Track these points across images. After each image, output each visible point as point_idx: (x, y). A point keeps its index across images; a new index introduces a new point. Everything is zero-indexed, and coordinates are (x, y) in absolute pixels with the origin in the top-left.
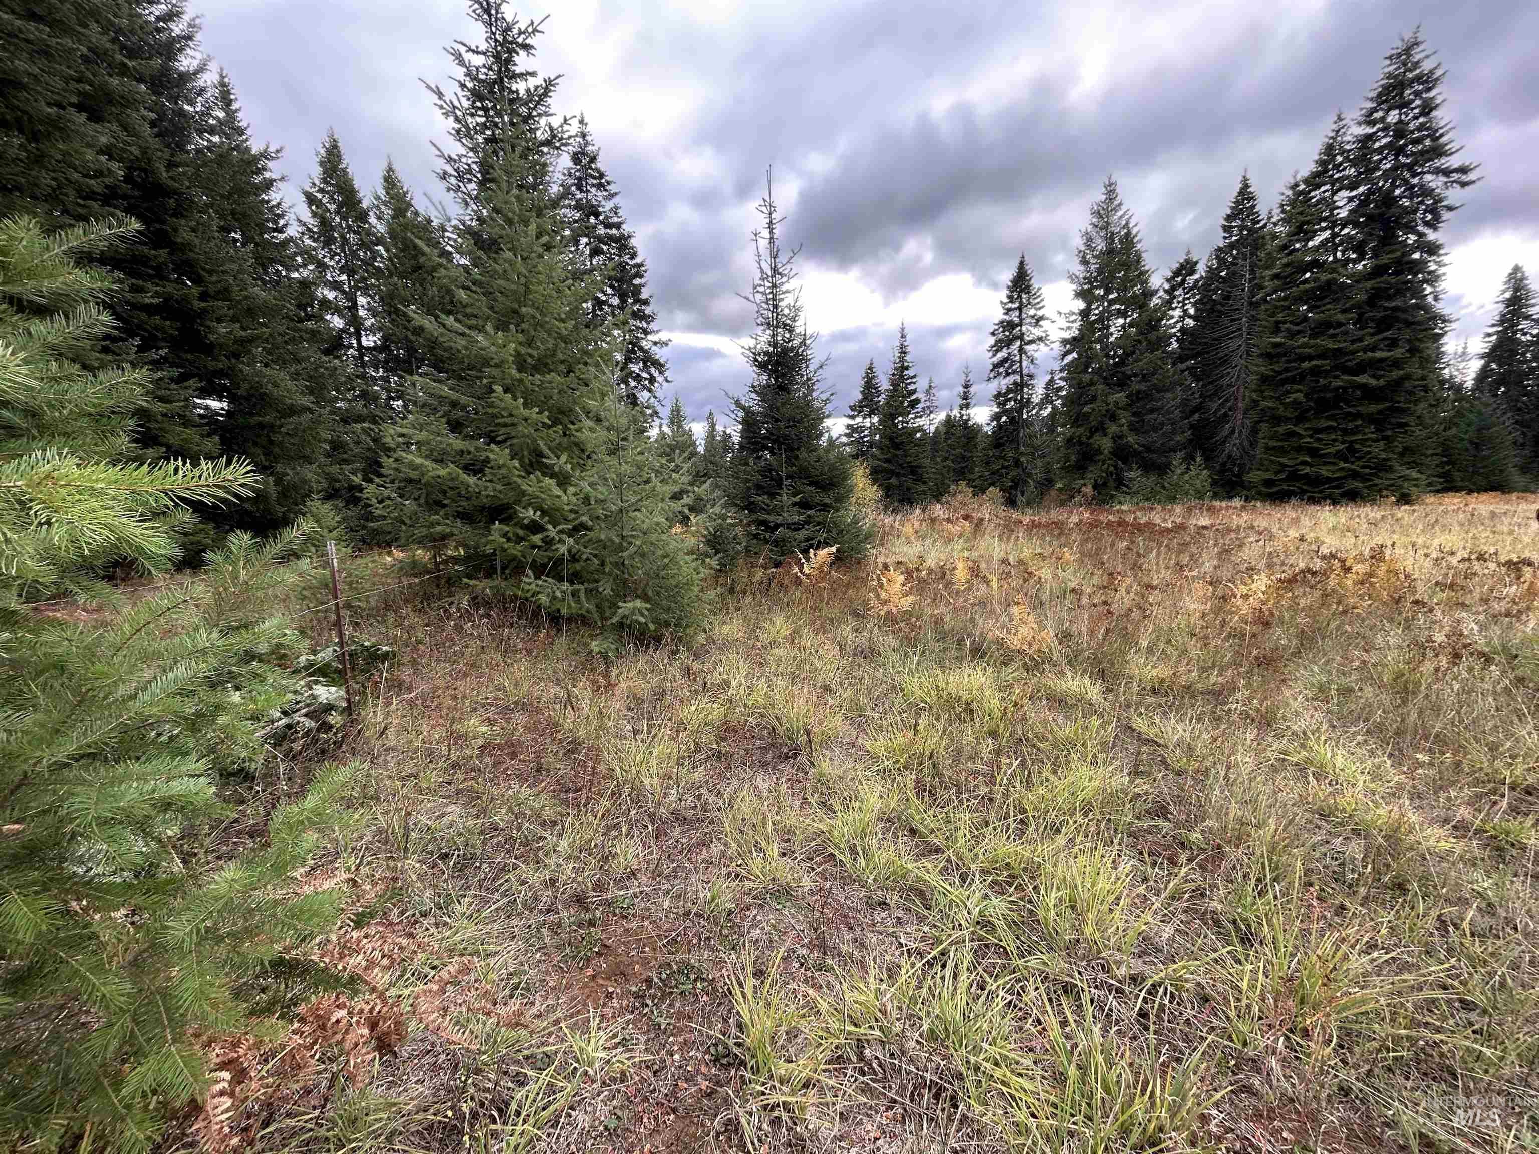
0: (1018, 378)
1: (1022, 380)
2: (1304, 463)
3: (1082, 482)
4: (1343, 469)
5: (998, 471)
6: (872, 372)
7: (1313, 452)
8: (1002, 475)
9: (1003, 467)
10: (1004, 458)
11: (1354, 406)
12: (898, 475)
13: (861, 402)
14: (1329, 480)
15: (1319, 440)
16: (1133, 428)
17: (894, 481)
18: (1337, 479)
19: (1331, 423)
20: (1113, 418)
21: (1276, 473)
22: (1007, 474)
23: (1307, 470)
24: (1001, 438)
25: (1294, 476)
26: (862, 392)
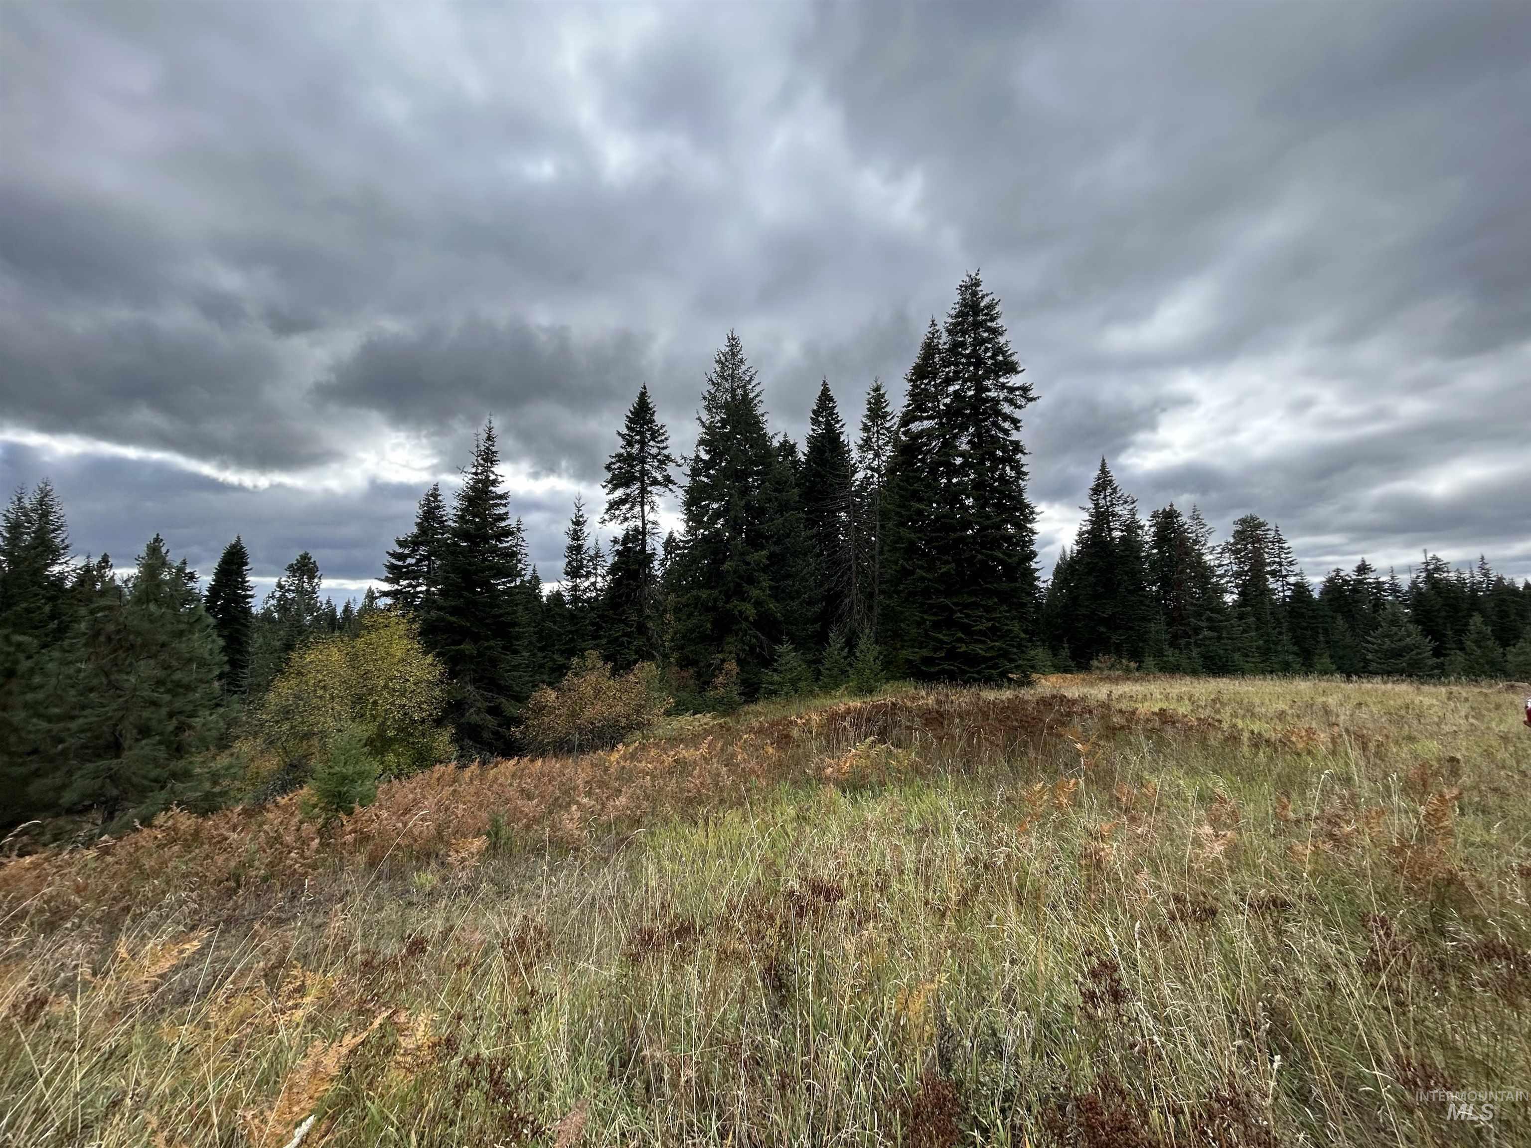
0: (639, 523)
1: (644, 527)
2: (960, 640)
3: (720, 656)
4: (992, 648)
5: (617, 638)
6: (436, 500)
7: (966, 628)
8: (622, 644)
9: (625, 634)
10: (625, 622)
11: (990, 583)
12: (476, 638)
13: (416, 536)
14: (985, 659)
15: (968, 616)
16: (777, 594)
17: (467, 647)
18: (992, 658)
19: (973, 599)
20: (751, 581)
21: (935, 650)
22: (629, 643)
23: (963, 648)
24: (620, 596)
25: (952, 655)
26: (418, 524)
